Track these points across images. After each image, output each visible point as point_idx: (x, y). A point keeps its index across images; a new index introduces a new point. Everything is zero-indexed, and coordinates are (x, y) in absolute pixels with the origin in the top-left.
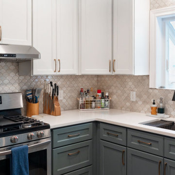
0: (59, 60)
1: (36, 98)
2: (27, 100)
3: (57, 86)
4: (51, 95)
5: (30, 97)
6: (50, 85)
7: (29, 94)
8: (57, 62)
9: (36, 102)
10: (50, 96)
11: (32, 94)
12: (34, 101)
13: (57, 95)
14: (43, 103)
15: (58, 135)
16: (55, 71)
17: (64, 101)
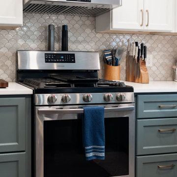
0: (147, 11)
1: (117, 60)
2: (105, 62)
3: (145, 47)
4: (136, 58)
5: (109, 58)
6: (135, 44)
7: (108, 55)
8: (144, 14)
9: (117, 65)
10: (134, 59)
11: (111, 54)
12: (115, 64)
13: (145, 57)
14: (125, 68)
15: (145, 102)
16: (141, 25)
17: (154, 68)
